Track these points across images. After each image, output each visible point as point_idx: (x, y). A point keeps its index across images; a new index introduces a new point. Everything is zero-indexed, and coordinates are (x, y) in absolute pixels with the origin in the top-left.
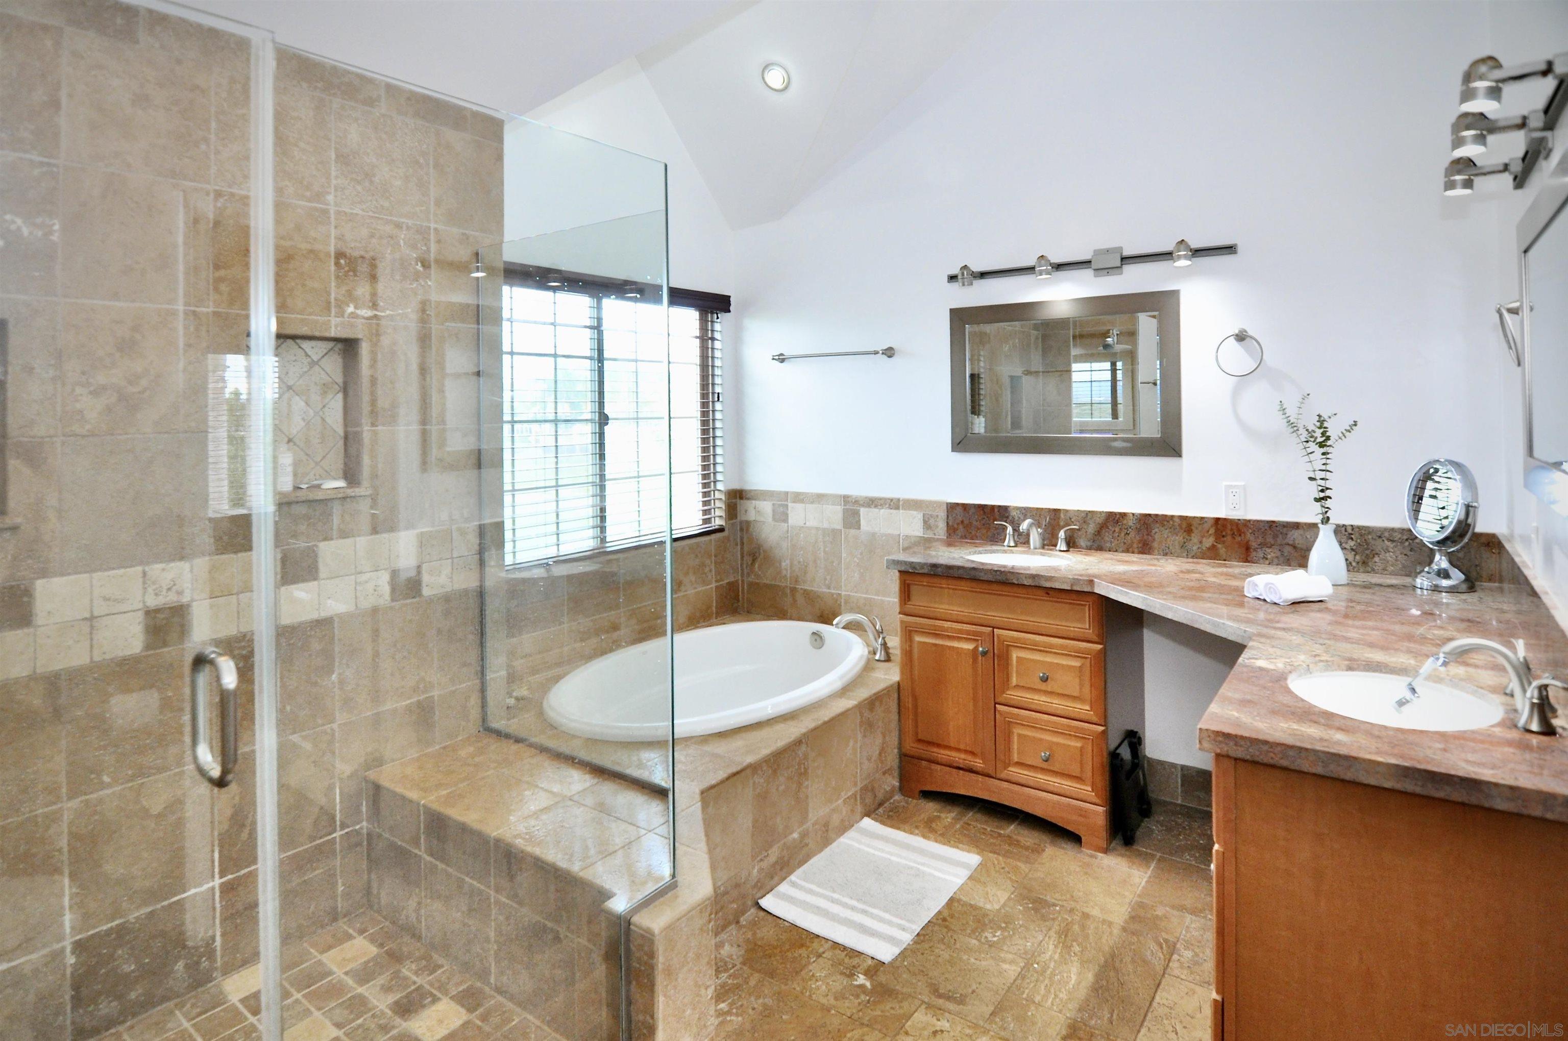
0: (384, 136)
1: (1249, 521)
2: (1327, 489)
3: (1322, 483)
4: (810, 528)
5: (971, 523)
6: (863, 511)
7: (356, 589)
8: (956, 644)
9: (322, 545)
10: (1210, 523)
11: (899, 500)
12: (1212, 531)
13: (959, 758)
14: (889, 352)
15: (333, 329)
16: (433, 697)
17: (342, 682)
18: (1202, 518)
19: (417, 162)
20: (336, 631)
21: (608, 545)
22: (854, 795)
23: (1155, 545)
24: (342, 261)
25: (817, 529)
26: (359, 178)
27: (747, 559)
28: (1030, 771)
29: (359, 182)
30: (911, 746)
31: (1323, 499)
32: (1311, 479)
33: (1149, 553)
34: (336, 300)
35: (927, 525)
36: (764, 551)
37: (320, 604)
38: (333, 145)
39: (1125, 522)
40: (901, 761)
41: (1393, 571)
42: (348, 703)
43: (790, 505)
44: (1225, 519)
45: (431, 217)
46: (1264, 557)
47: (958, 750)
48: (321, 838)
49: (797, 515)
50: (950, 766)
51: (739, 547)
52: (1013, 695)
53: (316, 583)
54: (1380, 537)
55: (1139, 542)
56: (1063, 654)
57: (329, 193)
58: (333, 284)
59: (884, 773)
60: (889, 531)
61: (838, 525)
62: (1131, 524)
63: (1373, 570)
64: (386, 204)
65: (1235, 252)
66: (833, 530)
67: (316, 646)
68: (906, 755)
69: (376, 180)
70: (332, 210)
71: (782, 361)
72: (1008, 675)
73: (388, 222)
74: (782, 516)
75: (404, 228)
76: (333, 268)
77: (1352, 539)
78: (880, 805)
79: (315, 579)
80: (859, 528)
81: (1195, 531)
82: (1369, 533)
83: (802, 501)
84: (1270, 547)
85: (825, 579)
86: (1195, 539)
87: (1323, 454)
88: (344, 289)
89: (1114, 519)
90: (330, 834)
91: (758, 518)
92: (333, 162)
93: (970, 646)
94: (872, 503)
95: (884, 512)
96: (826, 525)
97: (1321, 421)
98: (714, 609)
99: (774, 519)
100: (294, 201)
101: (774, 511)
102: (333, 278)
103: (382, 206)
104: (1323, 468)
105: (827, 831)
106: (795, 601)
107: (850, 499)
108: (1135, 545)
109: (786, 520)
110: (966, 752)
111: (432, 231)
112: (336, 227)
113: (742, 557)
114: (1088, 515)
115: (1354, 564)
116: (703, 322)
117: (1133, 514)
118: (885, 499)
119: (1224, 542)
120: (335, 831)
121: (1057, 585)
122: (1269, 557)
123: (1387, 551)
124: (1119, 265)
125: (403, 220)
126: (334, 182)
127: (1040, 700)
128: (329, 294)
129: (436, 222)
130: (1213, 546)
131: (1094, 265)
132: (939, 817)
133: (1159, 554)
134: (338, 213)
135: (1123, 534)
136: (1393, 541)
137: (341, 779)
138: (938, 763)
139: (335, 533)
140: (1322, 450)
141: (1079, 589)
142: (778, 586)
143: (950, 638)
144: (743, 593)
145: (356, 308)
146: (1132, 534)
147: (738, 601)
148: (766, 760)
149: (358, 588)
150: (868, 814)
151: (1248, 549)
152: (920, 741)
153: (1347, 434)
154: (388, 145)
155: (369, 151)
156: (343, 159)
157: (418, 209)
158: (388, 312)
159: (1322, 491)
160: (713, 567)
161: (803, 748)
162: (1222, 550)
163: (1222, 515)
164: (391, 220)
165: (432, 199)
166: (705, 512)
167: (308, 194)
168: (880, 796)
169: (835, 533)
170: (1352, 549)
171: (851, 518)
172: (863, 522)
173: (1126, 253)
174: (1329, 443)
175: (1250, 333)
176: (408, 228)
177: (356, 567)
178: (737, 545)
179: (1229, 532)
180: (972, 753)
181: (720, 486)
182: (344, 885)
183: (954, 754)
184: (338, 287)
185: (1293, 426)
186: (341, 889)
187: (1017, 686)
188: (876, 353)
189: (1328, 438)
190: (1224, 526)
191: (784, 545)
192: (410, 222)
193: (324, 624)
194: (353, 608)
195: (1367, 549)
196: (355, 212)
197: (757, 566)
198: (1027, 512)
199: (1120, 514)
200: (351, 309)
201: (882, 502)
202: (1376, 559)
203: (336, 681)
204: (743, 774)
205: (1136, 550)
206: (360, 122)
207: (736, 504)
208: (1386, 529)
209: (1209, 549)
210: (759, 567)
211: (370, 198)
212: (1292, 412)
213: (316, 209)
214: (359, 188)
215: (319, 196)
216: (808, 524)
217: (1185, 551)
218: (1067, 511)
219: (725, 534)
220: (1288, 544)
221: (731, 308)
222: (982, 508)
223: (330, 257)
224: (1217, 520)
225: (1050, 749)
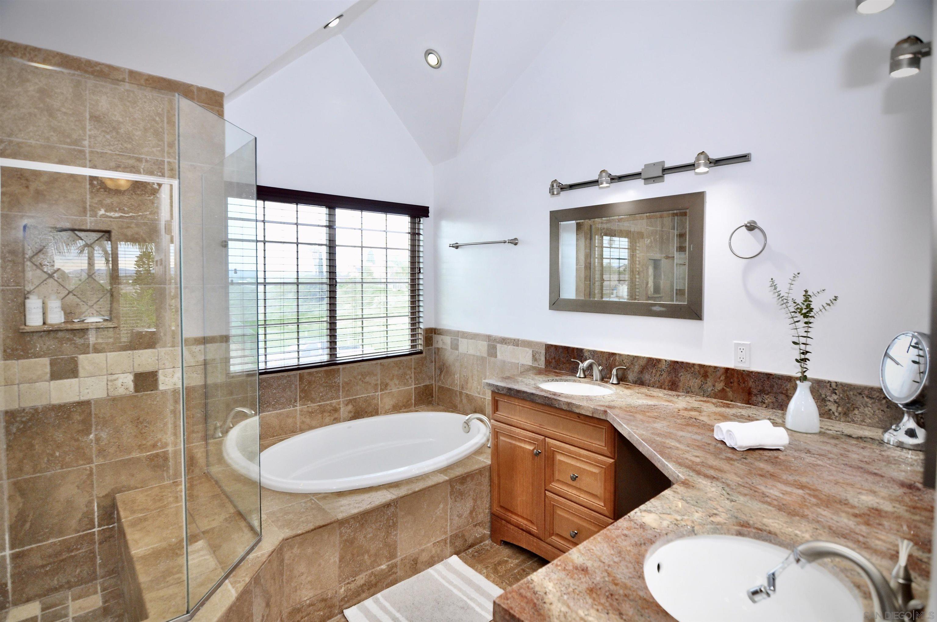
0: (128, 104)
1: (752, 372)
2: (807, 352)
3: (803, 347)
4: (470, 355)
5: (560, 359)
6: (499, 346)
7: (107, 384)
8: (522, 445)
9: (81, 357)
10: (722, 371)
11: (518, 340)
12: (723, 378)
13: (523, 522)
14: (514, 242)
15: (89, 224)
16: (168, 451)
17: (98, 440)
18: (716, 368)
19: (154, 120)
20: (93, 409)
21: (338, 359)
22: (445, 540)
23: (681, 384)
24: (95, 182)
25: (474, 355)
26: (108, 131)
27: (438, 372)
28: (565, 541)
29: (108, 133)
30: (497, 509)
31: (802, 360)
32: (795, 343)
33: (675, 390)
34: (90, 206)
35: (535, 359)
36: (447, 367)
37: (80, 392)
38: (88, 110)
39: (660, 366)
40: (491, 518)
41: (870, 423)
42: (101, 452)
43: (460, 339)
44: (733, 369)
45: (166, 155)
46: (762, 402)
47: (522, 517)
48: (84, 531)
49: (465, 347)
50: (519, 528)
51: (434, 363)
52: (556, 486)
53: (77, 379)
54: (860, 394)
55: (670, 381)
56: (587, 462)
57: (85, 140)
58: (88, 196)
59: (475, 526)
60: (513, 361)
61: (485, 355)
62: (663, 367)
63: (853, 421)
64: (129, 146)
65: (749, 160)
66: (482, 357)
67: (77, 417)
68: (494, 515)
69: (122, 131)
70: (87, 150)
71: (457, 247)
72: (553, 471)
73: (130, 158)
74: (455, 347)
75: (144, 161)
76: (88, 186)
77: (836, 393)
78: (470, 547)
79: (76, 377)
80: (496, 357)
81: (711, 377)
82: (851, 390)
83: (466, 338)
84: (767, 394)
85: (477, 388)
86: (710, 382)
87: (806, 323)
88: (96, 200)
89: (652, 363)
90: (90, 529)
91: (444, 347)
92: (88, 121)
93: (531, 448)
94: (504, 341)
95: (510, 347)
96: (478, 354)
97: (807, 298)
98: (413, 401)
99: (451, 348)
100: (58, 145)
101: (451, 342)
102: (88, 192)
103: (126, 147)
104: (805, 334)
105: (416, 564)
106: (461, 400)
107: (491, 338)
108: (666, 384)
109: (457, 349)
110: (527, 520)
111: (166, 163)
112: (90, 161)
113: (435, 370)
114: (635, 359)
115: (836, 414)
116: (413, 223)
117: (666, 361)
118: (511, 339)
119: (731, 387)
120: (94, 528)
121: (583, 412)
122: (766, 401)
123: (866, 406)
124: (661, 174)
125: (142, 156)
126: (88, 133)
127: (571, 492)
128: (85, 202)
129: (169, 157)
130: (723, 389)
131: (643, 176)
132: (507, 561)
133: (683, 392)
134: (91, 152)
135: (658, 375)
136: (871, 398)
137: (98, 497)
138: (511, 524)
139: (91, 349)
140: (806, 320)
141: (597, 417)
142: (453, 390)
143: (520, 440)
144: (435, 392)
145: (106, 211)
146: (665, 375)
147: (433, 397)
148: (354, 517)
149: (109, 383)
150: (457, 553)
151: (750, 393)
152: (502, 507)
153: (827, 307)
154: (130, 109)
155: (115, 113)
156: (96, 119)
157: (154, 150)
158: (131, 214)
159: (803, 353)
160: (413, 375)
161: (392, 509)
162: (730, 394)
163: (731, 365)
164: (133, 156)
165: (166, 143)
166: (412, 341)
167: (68, 140)
168: (470, 541)
169: (483, 359)
170: (835, 402)
171: (492, 351)
172: (498, 354)
173: (667, 165)
174: (812, 314)
175: (759, 224)
176: (147, 161)
177: (107, 371)
178: (432, 362)
179: (736, 380)
180: (531, 522)
181: (422, 326)
182: (101, 559)
183: (520, 520)
184: (92, 198)
185: (783, 300)
186: (99, 561)
187: (558, 480)
188: (505, 242)
189: (811, 310)
190: (732, 375)
191: (457, 364)
192: (148, 158)
193: (84, 405)
194: (105, 395)
195: (849, 403)
196: (105, 151)
197: (442, 376)
198: (594, 354)
199: (657, 359)
200: (102, 212)
201: (509, 341)
202: (856, 412)
203: (93, 439)
204: (329, 527)
205: (667, 387)
206: (108, 95)
207: (431, 337)
208: (866, 388)
209: (720, 391)
210: (444, 376)
211: (116, 143)
212: (783, 289)
213: (74, 149)
214: (108, 137)
215: (76, 142)
216: (469, 353)
217: (702, 392)
218: (620, 355)
219: (423, 355)
220: (782, 393)
221: (429, 215)
222: (567, 349)
223: (86, 180)
224: (727, 369)
225: (578, 530)
